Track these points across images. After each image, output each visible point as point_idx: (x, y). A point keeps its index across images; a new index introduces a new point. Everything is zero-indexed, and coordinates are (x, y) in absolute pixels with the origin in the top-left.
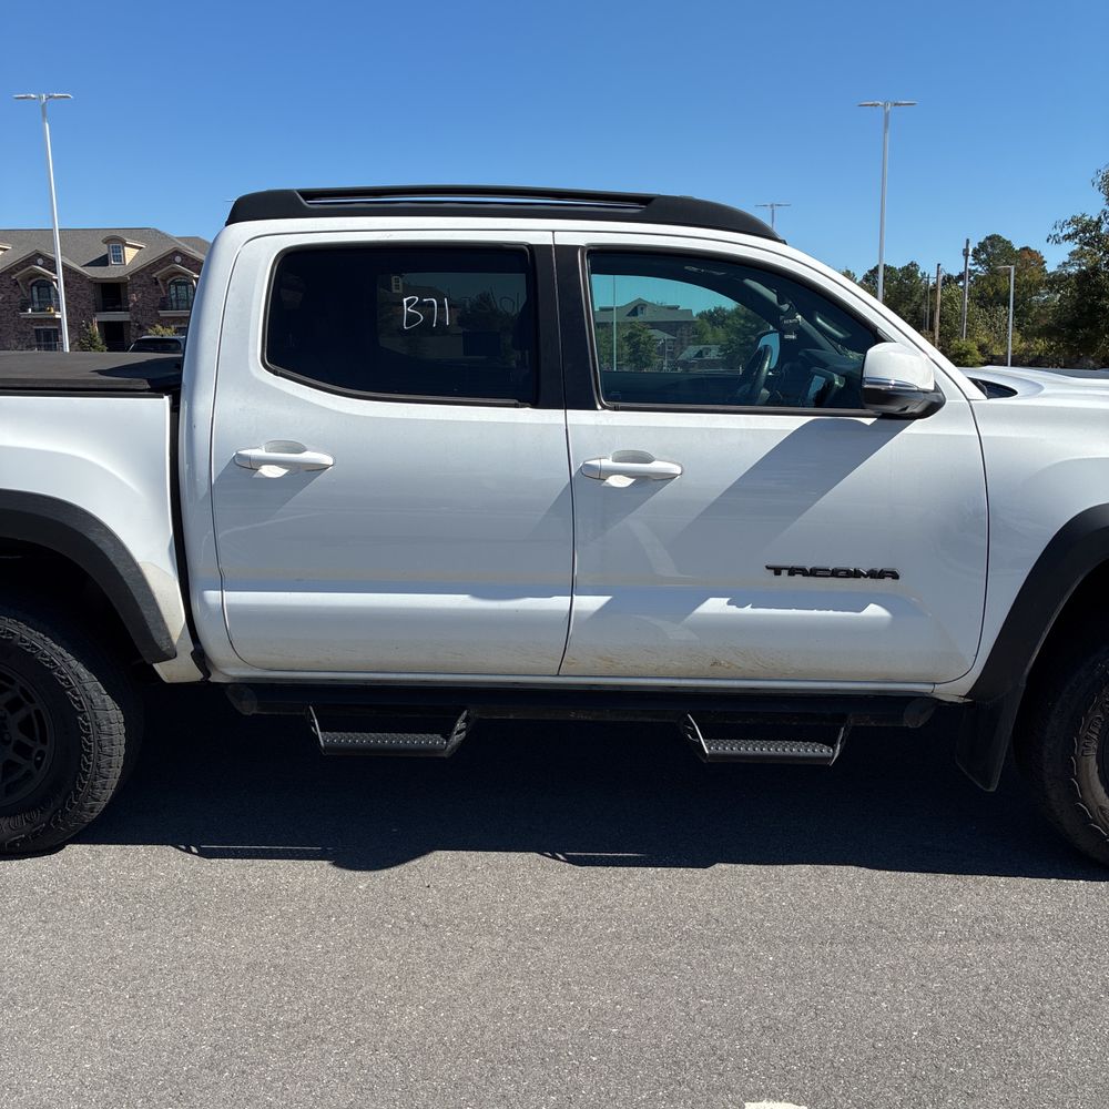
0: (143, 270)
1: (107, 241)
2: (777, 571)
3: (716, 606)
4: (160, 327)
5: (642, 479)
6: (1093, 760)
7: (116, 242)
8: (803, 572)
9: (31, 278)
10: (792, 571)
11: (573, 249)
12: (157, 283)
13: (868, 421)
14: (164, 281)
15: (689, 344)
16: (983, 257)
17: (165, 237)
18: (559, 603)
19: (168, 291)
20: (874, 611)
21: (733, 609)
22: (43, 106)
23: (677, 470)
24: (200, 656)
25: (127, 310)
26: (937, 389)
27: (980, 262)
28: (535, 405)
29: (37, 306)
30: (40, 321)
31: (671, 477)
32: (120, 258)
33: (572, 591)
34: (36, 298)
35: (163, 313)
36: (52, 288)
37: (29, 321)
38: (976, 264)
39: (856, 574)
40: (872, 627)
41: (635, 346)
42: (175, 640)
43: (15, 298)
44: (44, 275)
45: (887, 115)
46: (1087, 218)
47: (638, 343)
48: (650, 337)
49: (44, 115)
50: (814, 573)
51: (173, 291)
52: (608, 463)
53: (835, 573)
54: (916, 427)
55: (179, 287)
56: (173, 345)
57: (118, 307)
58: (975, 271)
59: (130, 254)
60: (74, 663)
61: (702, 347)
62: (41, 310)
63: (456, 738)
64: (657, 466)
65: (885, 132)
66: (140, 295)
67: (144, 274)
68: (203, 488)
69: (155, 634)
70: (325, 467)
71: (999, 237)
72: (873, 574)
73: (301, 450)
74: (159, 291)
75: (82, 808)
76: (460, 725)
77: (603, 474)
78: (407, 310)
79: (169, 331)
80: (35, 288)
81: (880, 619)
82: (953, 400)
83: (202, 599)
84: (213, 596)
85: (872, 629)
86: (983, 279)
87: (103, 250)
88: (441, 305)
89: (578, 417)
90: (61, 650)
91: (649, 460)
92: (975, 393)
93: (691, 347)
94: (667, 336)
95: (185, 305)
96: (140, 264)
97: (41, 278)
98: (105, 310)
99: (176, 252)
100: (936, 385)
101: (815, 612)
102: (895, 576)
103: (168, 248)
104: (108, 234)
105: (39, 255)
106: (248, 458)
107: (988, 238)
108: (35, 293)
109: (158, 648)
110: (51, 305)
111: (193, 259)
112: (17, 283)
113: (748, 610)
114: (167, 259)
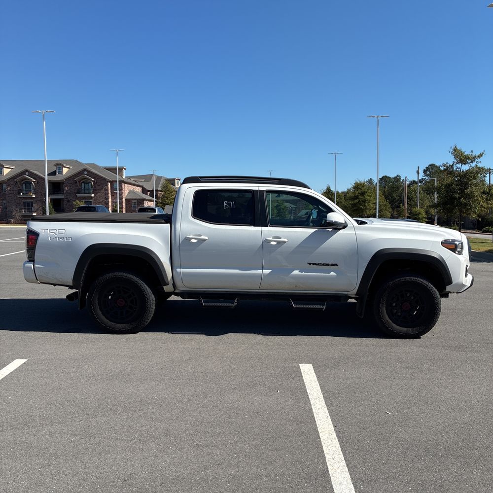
0: (70, 177)
1: (55, 165)
2: (310, 264)
3: (296, 272)
4: (78, 201)
5: (279, 242)
6: (385, 309)
7: (59, 165)
8: (316, 264)
9: (22, 181)
10: (313, 264)
11: (263, 191)
12: (76, 183)
13: (330, 230)
14: (79, 182)
15: (302, 209)
16: (428, 173)
17: (80, 163)
18: (260, 272)
19: (81, 186)
20: (332, 273)
21: (300, 273)
22: (43, 115)
23: (287, 240)
24: (174, 285)
25: (63, 194)
26: (345, 222)
27: (427, 175)
28: (254, 226)
29: (25, 192)
30: (26, 198)
31: (285, 242)
32: (61, 172)
33: (263, 269)
34: (24, 189)
35: (78, 195)
36: (31, 185)
37: (21, 198)
38: (425, 176)
39: (328, 265)
40: (332, 277)
41: (279, 210)
42: (169, 280)
43: (15, 188)
44: (28, 179)
45: (378, 121)
46: (448, 164)
47: (280, 210)
48: (285, 207)
49: (44, 119)
50: (318, 264)
51: (83, 186)
52: (271, 239)
53: (323, 265)
54: (341, 231)
55: (86, 184)
56: (93, 209)
57: (59, 192)
58: (425, 179)
59: (65, 170)
60: (145, 286)
61: (308, 211)
62: (26, 194)
63: (235, 304)
64: (282, 240)
65: (378, 127)
66: (69, 188)
67: (71, 179)
68: (178, 244)
69: (165, 278)
70: (206, 240)
71: (434, 165)
72: (332, 265)
73: (201, 236)
74: (77, 186)
75: (145, 321)
76: (236, 301)
77: (270, 241)
78: (225, 204)
79: (82, 203)
80: (24, 185)
81: (333, 275)
82: (350, 225)
83: (176, 270)
84: (179, 270)
85: (332, 278)
86: (429, 182)
87: (54, 169)
88: (232, 203)
89: (264, 228)
90: (143, 282)
91: (280, 238)
92: (355, 224)
93: (303, 211)
94: (292, 206)
95: (88, 192)
96: (69, 175)
97: (27, 180)
98: (53, 194)
99: (85, 170)
100: (345, 221)
101: (319, 274)
102: (337, 265)
103: (81, 168)
104: (55, 163)
105: (27, 171)
106: (189, 238)
107: (429, 165)
108: (24, 187)
109: (165, 282)
110: (30, 192)
111: (92, 173)
112: (17, 183)
113: (303, 273)
114: (81, 173)
